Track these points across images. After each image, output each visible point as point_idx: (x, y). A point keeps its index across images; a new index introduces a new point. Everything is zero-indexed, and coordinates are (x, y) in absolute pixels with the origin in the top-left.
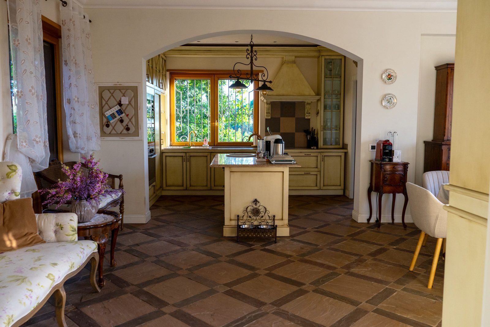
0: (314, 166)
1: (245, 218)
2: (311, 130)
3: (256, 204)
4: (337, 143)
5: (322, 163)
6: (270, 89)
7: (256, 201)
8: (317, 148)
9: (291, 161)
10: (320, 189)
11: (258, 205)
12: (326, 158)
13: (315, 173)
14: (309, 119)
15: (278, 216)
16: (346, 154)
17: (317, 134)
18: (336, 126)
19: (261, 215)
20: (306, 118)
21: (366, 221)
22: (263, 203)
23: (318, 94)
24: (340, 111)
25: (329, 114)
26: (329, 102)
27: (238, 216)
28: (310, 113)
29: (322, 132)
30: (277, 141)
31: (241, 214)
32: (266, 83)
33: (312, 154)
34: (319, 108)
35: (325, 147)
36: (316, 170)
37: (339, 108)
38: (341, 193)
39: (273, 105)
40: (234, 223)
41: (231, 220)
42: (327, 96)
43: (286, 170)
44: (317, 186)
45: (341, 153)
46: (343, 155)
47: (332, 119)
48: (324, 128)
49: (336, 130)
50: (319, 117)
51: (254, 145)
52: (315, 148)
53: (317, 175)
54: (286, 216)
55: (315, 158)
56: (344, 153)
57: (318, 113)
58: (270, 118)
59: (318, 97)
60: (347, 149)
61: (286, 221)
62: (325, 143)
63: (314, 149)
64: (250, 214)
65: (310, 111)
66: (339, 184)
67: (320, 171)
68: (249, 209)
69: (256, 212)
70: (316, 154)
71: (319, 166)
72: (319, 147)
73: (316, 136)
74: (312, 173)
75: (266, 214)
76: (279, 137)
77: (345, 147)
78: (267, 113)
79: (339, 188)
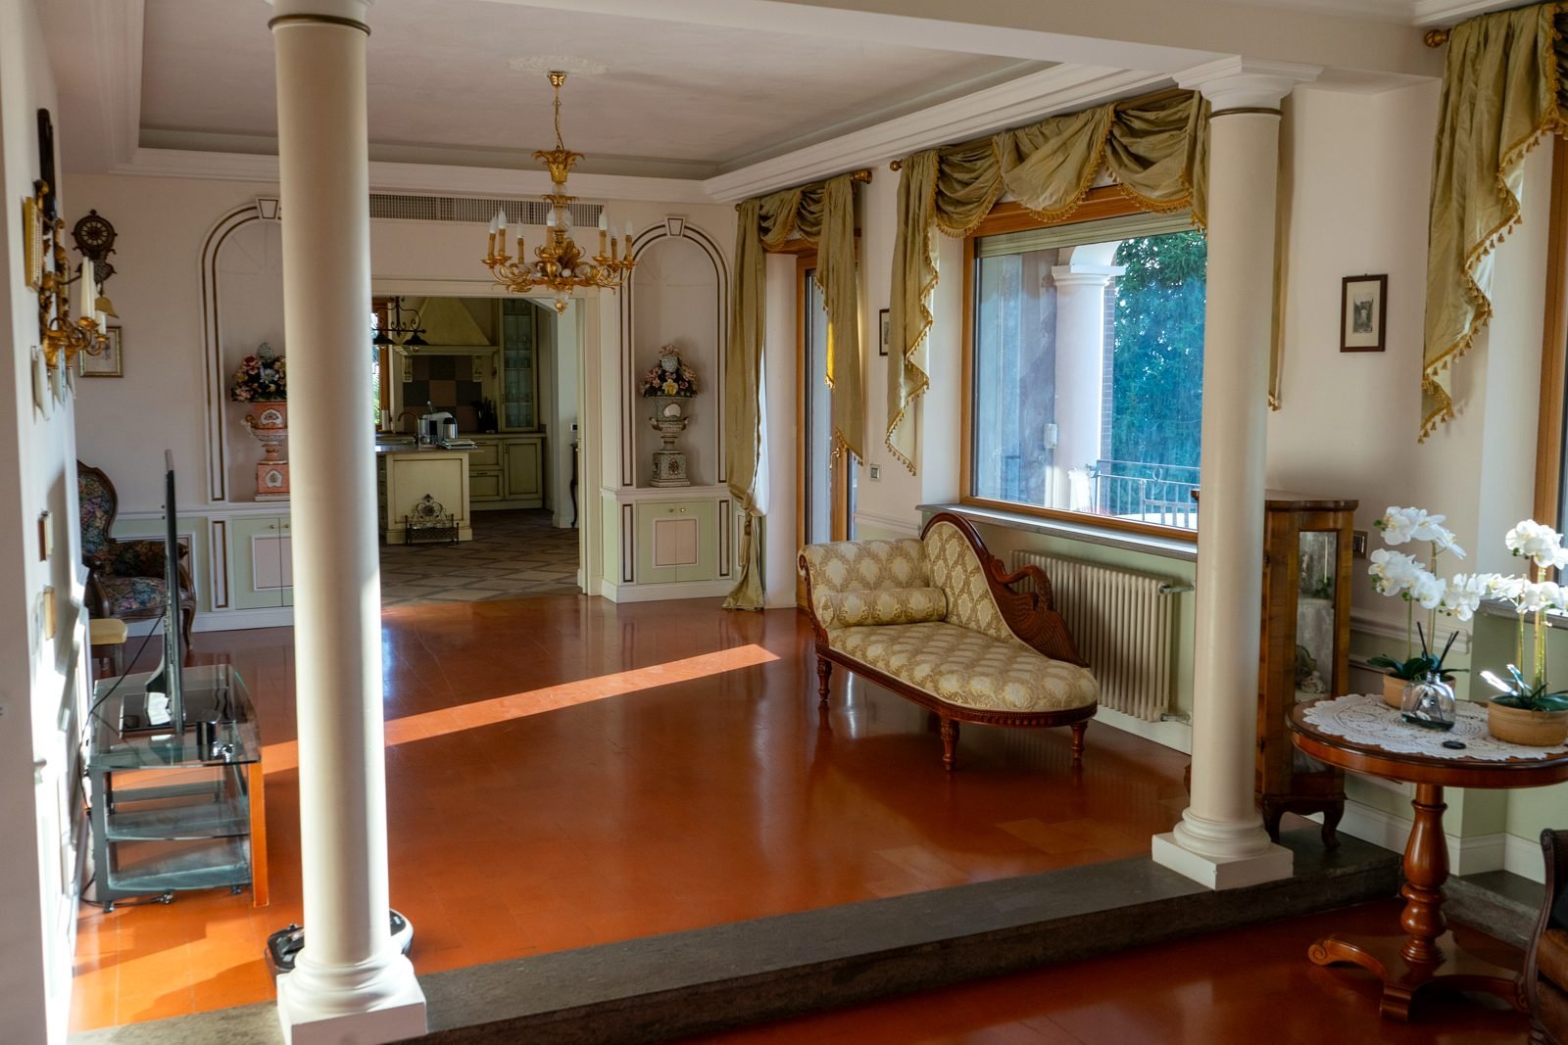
0: (493, 461)
1: (415, 519)
2: (483, 401)
3: (429, 501)
4: (529, 423)
5: (506, 456)
6: (424, 343)
7: (428, 497)
8: (497, 433)
9: (471, 445)
10: (503, 500)
11: (432, 501)
12: (511, 448)
13: (495, 473)
14: (480, 383)
15: (457, 517)
16: (544, 441)
17: (495, 408)
18: (527, 395)
19: (435, 514)
20: (475, 381)
21: (570, 526)
22: (437, 499)
23: (494, 342)
24: (532, 370)
25: (513, 375)
26: (512, 353)
27: (406, 517)
28: (480, 373)
29: (503, 406)
30: (447, 421)
31: (410, 515)
32: (419, 334)
33: (489, 442)
34: (496, 365)
35: (509, 429)
36: (497, 468)
37: (529, 365)
38: (538, 504)
39: (416, 361)
40: (400, 526)
41: (396, 523)
42: (509, 345)
43: (465, 457)
44: (498, 495)
45: (535, 438)
46: (539, 442)
47: (518, 382)
48: (507, 398)
49: (527, 401)
50: (497, 380)
51: (384, 429)
52: (493, 431)
53: (497, 476)
54: (467, 516)
55: (494, 448)
56: (540, 440)
57: (494, 373)
58: (411, 381)
59: (495, 348)
60: (545, 432)
61: (468, 522)
62: (508, 423)
63: (490, 433)
64: (421, 514)
65: (481, 370)
66: (534, 490)
67: (503, 470)
68: (420, 506)
69: (429, 511)
70: (494, 442)
71: (500, 462)
72: (499, 430)
73: (492, 412)
74: (489, 473)
75: (442, 514)
76: (448, 415)
77: (541, 429)
78: (406, 373)
79: (535, 496)
